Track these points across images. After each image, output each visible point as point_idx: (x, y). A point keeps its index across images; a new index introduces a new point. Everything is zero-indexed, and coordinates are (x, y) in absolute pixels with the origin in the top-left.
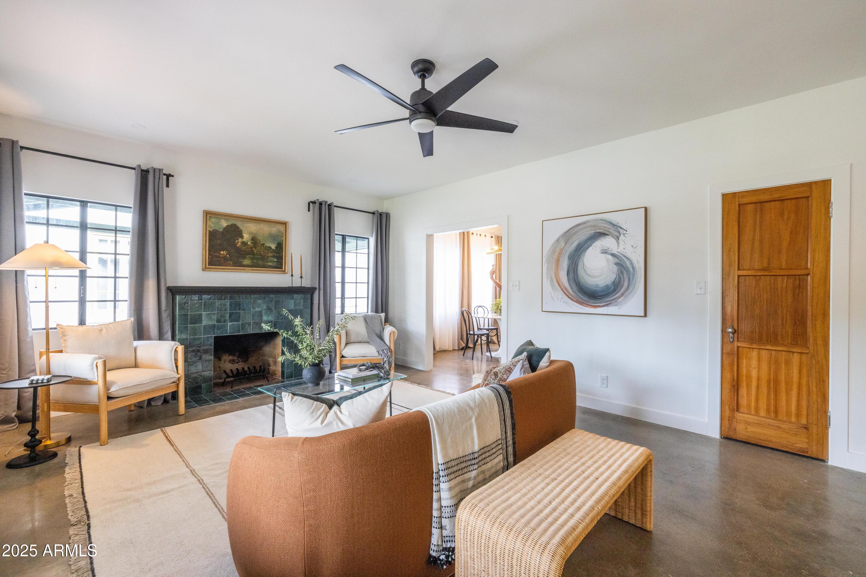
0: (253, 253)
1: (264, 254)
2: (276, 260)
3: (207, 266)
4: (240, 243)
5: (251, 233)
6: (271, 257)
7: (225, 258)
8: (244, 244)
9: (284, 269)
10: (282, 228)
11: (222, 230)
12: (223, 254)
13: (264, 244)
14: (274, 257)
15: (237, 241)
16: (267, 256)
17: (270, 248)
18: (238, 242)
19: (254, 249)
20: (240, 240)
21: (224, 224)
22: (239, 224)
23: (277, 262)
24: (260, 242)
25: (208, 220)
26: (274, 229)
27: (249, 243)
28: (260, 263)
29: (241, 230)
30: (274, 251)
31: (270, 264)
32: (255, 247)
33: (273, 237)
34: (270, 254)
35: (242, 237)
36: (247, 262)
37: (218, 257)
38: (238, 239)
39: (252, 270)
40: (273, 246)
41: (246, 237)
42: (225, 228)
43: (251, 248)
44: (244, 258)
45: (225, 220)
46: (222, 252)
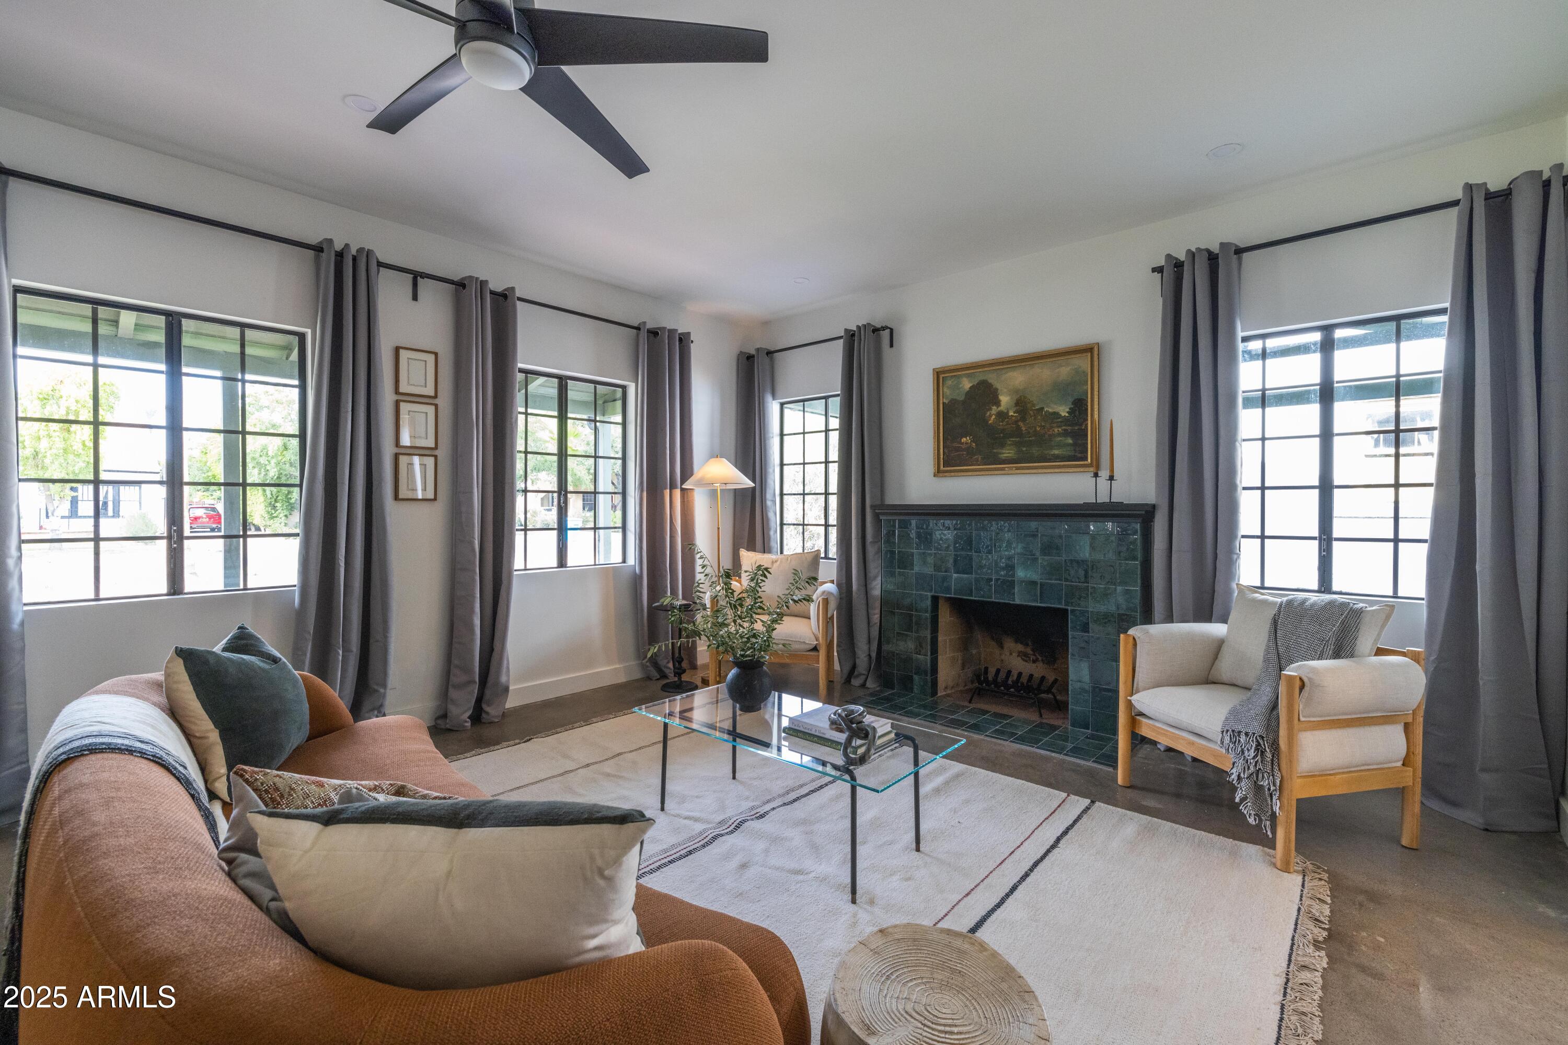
0: (1018, 433)
1: (1043, 432)
2: (1070, 441)
3: (942, 467)
4: (994, 417)
5: (1017, 391)
6: (1059, 435)
7: (970, 452)
8: (1002, 415)
9: (1089, 460)
10: (1083, 363)
11: (962, 398)
12: (967, 443)
13: (1042, 408)
14: (1066, 434)
15: (988, 413)
16: (1050, 435)
17: (1056, 415)
18: (991, 416)
19: (1021, 424)
20: (994, 410)
21: (967, 385)
22: (992, 379)
23: (1075, 444)
24: (1034, 405)
25: (941, 385)
26: (1064, 371)
27: (1011, 413)
28: (1035, 451)
29: (997, 390)
30: (1066, 421)
31: (1056, 452)
32: (1023, 419)
33: (1061, 389)
34: (1056, 430)
35: (997, 403)
36: (1008, 452)
37: (957, 449)
38: (991, 409)
39: (1017, 468)
40: (1064, 411)
41: (1005, 400)
42: (968, 393)
43: (1016, 422)
44: (1003, 445)
45: (968, 376)
46: (964, 440)
